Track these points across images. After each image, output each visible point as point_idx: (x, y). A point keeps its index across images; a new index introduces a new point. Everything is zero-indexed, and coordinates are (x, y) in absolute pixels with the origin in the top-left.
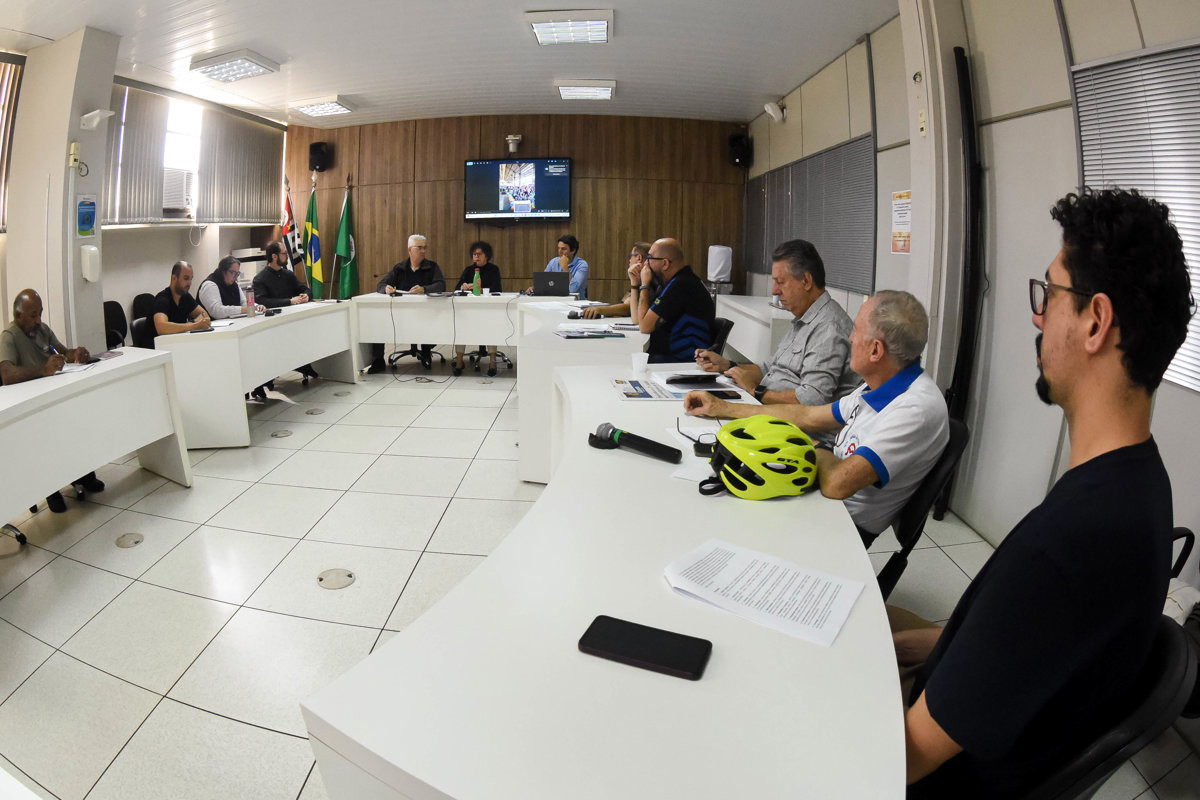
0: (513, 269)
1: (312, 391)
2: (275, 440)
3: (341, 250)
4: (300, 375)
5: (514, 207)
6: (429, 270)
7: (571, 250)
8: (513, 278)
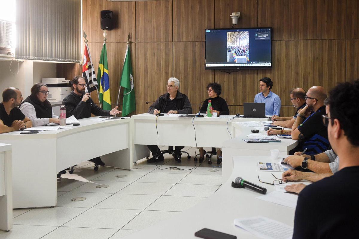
0: (236, 100)
1: (100, 175)
2: (74, 203)
3: (124, 83)
4: (93, 164)
5: (236, 60)
6: (181, 99)
7: (267, 86)
8: (236, 105)
